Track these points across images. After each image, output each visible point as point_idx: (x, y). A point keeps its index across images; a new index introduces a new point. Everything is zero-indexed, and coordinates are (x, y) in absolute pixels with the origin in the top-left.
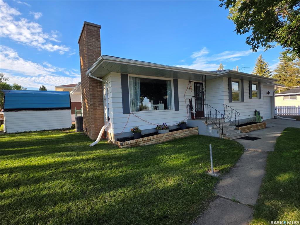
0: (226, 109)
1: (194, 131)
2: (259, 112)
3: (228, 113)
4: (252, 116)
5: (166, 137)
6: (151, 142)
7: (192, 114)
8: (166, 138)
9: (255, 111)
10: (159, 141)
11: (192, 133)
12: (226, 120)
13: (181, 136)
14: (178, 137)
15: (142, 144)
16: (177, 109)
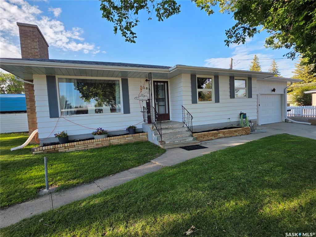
1: (141, 137)
2: (245, 115)
3: (185, 117)
4: (234, 119)
5: (98, 143)
6: (75, 148)
7: (149, 118)
8: (97, 145)
9: (240, 113)
10: (88, 147)
11: (138, 139)
12: (185, 125)
13: (121, 143)
14: (115, 144)
15: (62, 150)
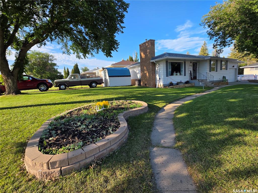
0: (208, 75)
1: (193, 84)
2: (225, 77)
3: (209, 77)
4: (221, 79)
7: (191, 77)
8: (182, 86)
9: (223, 76)
12: (208, 80)
16: (185, 75)
